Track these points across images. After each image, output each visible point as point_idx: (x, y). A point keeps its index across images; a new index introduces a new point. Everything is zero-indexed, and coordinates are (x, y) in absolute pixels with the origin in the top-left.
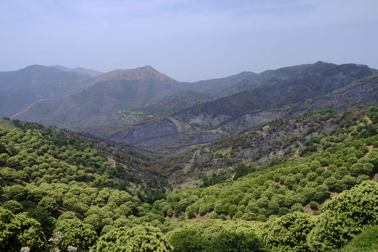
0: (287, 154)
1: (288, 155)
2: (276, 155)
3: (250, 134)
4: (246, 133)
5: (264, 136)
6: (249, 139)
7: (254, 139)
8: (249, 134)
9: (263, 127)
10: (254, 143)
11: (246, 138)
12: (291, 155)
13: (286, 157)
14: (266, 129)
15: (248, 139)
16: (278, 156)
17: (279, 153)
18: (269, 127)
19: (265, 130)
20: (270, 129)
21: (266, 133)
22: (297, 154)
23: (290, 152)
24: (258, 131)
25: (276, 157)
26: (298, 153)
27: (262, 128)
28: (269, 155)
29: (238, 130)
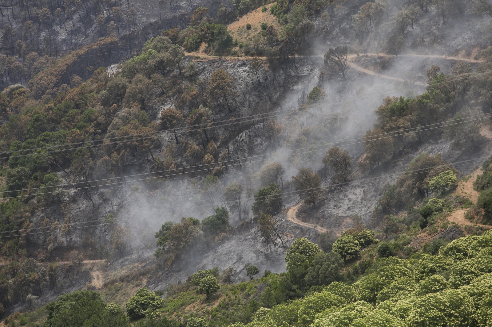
0: (400, 206)
1: (403, 215)
2: (323, 220)
3: (140, 76)
4: (113, 70)
5: (240, 87)
6: (135, 109)
7: (169, 107)
8: (130, 73)
9: (230, 18)
10: (165, 136)
11: (106, 103)
12: (427, 214)
13: (392, 230)
14: (252, 34)
15: (122, 113)
16: (338, 222)
17: (345, 204)
18: (271, 20)
19: (243, 40)
20: (280, 31)
21: (255, 66)
22: (463, 202)
23: (422, 194)
24: (195, 48)
25: (322, 230)
26: (474, 196)
27: (222, 32)
28: (276, 220)
29: (56, 52)
